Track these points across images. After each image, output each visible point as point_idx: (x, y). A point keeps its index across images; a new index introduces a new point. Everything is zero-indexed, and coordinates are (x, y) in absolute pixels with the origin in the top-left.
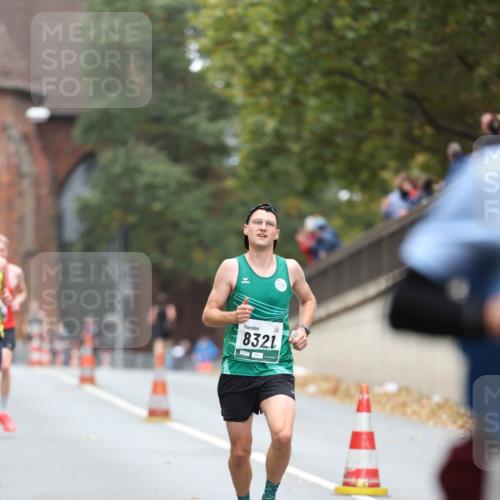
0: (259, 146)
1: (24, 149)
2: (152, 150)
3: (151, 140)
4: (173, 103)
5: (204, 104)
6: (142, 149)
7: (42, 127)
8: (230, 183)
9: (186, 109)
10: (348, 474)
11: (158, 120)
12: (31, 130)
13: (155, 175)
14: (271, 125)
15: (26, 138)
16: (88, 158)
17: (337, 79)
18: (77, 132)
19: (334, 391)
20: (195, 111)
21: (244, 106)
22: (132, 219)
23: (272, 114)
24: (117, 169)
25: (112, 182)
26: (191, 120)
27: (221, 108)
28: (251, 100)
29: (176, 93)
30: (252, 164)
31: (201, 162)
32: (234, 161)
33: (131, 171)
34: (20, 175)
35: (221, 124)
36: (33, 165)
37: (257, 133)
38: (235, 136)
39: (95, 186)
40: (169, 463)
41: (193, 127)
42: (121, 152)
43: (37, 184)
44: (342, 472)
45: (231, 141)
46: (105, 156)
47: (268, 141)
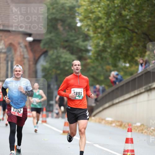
0: (98, 49)
1: (25, 50)
2: (65, 51)
3: (65, 47)
4: (71, 36)
5: (81, 36)
6: (62, 50)
7: (31, 43)
8: (89, 61)
9: (76, 38)
10: (125, 151)
11: (67, 41)
12: (27, 44)
13: (66, 58)
14: (102, 43)
15: (26, 46)
16: (45, 53)
17: (122, 29)
18: (41, 45)
19: (121, 125)
20: (78, 39)
21: (93, 37)
22: (59, 72)
23: (102, 40)
24: (54, 57)
25: (52, 60)
26: (77, 41)
27: (86, 38)
28: (95, 35)
29: (72, 33)
30: (96, 55)
31: (80, 54)
32: (90, 54)
33: (58, 57)
34: (24, 58)
35: (86, 43)
36: (28, 55)
37: (97, 45)
38: (90, 46)
39: (47, 62)
40: (69, 147)
41: (78, 44)
42: (55, 51)
43: (29, 61)
44: (123, 151)
45: (89, 48)
46: (50, 52)
47: (100, 48)
